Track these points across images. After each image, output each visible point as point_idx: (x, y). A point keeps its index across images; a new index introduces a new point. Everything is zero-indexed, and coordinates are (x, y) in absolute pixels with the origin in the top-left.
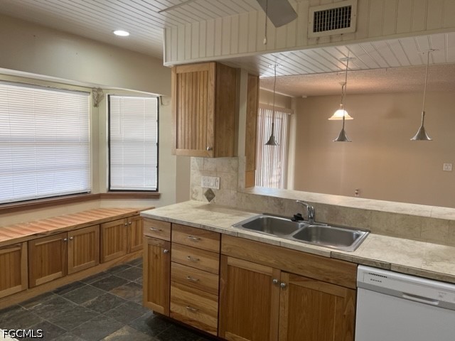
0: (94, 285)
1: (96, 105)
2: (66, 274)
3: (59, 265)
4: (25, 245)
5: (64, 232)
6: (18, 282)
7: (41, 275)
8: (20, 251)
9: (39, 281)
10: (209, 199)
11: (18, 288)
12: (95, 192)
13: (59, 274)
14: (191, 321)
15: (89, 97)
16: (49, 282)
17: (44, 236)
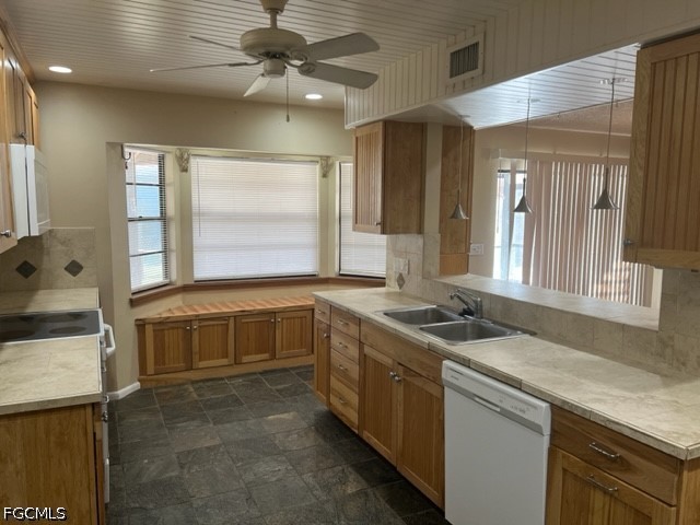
0: (297, 374)
1: (325, 175)
2: (273, 357)
3: (267, 347)
4: (232, 320)
5: (273, 313)
6: (226, 356)
7: (247, 354)
8: (227, 325)
9: (246, 359)
10: (401, 286)
11: (224, 361)
12: (322, 276)
13: (266, 356)
14: (343, 415)
15: (318, 167)
16: (255, 361)
17: (251, 314)
